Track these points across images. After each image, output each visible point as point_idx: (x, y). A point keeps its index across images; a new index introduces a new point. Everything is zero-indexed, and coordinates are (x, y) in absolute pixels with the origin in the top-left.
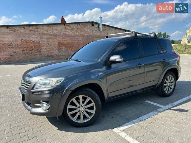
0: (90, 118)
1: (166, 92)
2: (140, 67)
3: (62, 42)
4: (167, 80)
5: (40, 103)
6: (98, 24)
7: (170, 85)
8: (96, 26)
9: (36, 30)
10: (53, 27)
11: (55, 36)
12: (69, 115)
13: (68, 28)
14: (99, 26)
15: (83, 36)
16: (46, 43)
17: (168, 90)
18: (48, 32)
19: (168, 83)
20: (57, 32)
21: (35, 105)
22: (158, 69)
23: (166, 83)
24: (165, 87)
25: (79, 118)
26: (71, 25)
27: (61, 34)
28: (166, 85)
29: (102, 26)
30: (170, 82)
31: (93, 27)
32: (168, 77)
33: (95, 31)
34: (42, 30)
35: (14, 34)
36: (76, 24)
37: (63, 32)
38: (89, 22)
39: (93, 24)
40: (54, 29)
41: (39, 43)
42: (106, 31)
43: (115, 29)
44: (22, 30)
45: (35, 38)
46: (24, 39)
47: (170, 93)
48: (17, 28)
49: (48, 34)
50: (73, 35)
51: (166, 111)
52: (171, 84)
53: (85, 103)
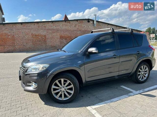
0: (70, 97)
1: (140, 79)
2: (115, 58)
3: (63, 35)
4: (141, 69)
5: (30, 83)
6: (93, 21)
7: (144, 73)
8: (92, 22)
9: (43, 25)
10: (56, 24)
11: (57, 30)
12: (53, 94)
13: (69, 24)
14: (93, 22)
15: (80, 30)
16: (50, 36)
17: (142, 78)
18: (53, 28)
19: (142, 72)
20: (59, 27)
21: (28, 84)
22: (132, 60)
23: (140, 72)
24: (139, 75)
25: (61, 96)
26: (71, 21)
27: (63, 29)
28: (140, 73)
29: (96, 22)
30: (144, 71)
31: (88, 23)
32: (142, 67)
33: (90, 27)
34: (48, 26)
35: (27, 29)
36: (75, 21)
37: (64, 27)
38: (85, 19)
39: (89, 21)
40: (57, 25)
41: (45, 36)
42: (100, 26)
43: (107, 25)
44: (32, 26)
45: (42, 33)
46: (34, 33)
47: (143, 80)
48: (29, 25)
49: (53, 29)
50: (72, 30)
51: (136, 95)
52: (146, 73)
53: (66, 85)
